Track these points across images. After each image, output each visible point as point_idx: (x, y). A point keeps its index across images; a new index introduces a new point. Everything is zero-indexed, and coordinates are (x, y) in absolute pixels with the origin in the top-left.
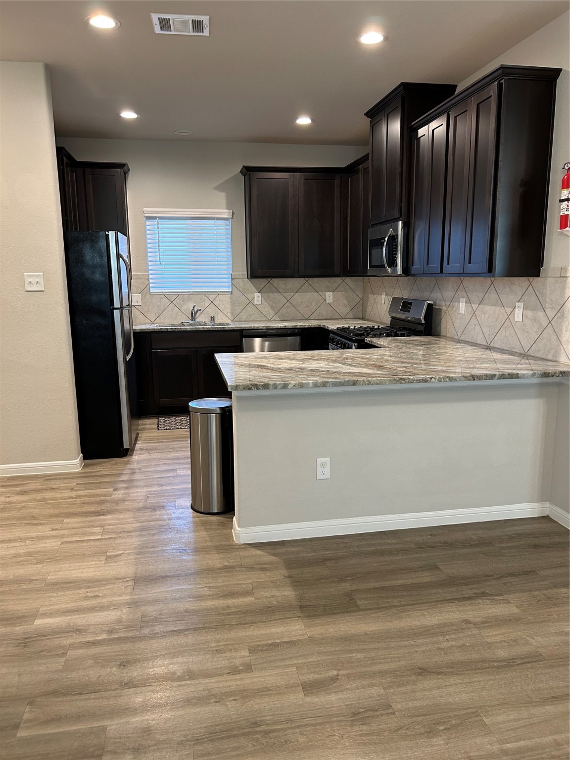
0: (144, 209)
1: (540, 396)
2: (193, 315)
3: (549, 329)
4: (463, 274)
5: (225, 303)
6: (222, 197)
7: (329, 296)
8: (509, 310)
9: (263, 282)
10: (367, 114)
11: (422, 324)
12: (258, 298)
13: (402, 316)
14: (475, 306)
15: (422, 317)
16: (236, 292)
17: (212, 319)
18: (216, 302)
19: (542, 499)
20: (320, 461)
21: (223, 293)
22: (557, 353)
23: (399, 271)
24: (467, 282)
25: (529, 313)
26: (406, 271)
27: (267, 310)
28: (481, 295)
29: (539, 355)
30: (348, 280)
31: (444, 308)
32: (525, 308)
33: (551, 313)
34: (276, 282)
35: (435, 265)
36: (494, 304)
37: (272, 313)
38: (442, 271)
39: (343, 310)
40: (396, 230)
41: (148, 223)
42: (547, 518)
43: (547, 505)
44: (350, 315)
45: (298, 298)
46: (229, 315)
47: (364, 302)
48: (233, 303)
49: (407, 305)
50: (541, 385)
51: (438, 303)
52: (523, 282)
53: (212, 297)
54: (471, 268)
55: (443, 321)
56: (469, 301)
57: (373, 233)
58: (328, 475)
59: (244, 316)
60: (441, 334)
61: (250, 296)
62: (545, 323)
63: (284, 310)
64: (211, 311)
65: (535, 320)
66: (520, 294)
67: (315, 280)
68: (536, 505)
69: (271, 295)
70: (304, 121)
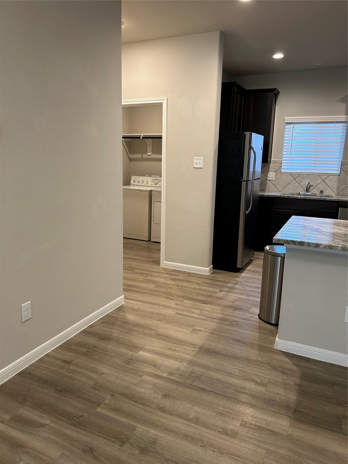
0: (285, 118)
2: (308, 190)
5: (333, 183)
6: (343, 107)
16: (343, 174)
17: (321, 192)
18: (326, 181)
21: (333, 175)
41: (286, 127)
46: (335, 190)
48: (339, 181)
53: (323, 177)
64: (321, 187)
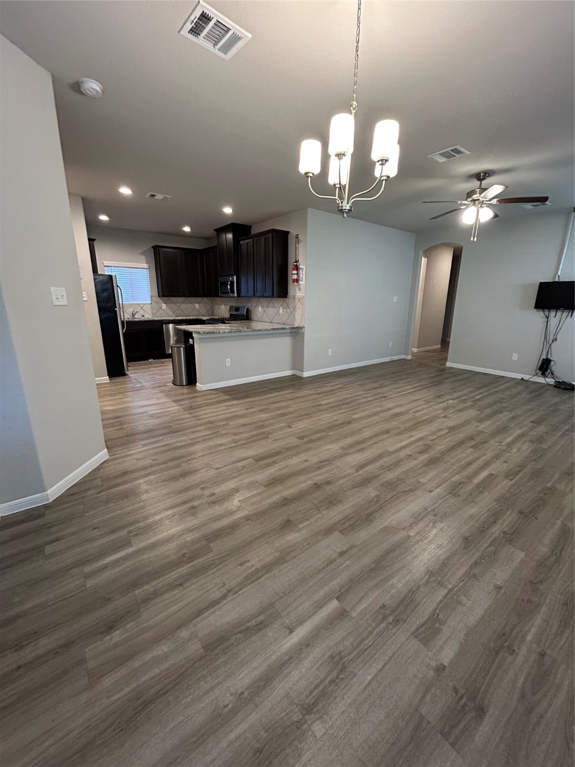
0: (104, 262)
1: (290, 336)
2: (133, 315)
3: (291, 315)
4: (263, 297)
5: (148, 309)
6: (143, 258)
7: (197, 306)
8: (278, 309)
9: (166, 298)
10: (215, 230)
11: (245, 316)
12: (164, 306)
13: (235, 313)
14: (265, 309)
15: (245, 313)
16: (153, 303)
17: (143, 316)
18: (144, 308)
19: (293, 369)
20: (227, 360)
21: (148, 304)
22: (294, 323)
23: (236, 295)
24: (262, 300)
25: (285, 310)
26: (239, 295)
27: (169, 312)
28: (267, 305)
29: (288, 323)
30: (205, 299)
31: (252, 310)
32: (283, 308)
33: (291, 310)
34: (173, 299)
35: (251, 293)
36: (273, 308)
37: (171, 313)
38: (254, 295)
39: (204, 312)
40: (233, 279)
41: (105, 269)
42: (294, 375)
43: (294, 371)
44: (207, 314)
45: (183, 306)
46: (151, 314)
47: (212, 309)
48: (152, 308)
49: (237, 309)
50: (290, 333)
51: (250, 308)
52: (282, 299)
53: (141, 306)
54: (265, 295)
55: (252, 315)
56: (262, 307)
57: (220, 280)
58: (230, 365)
59: (158, 314)
60: (253, 319)
61: (160, 305)
62: (290, 313)
63: (177, 312)
64: (142, 312)
65: (287, 312)
66: (281, 303)
67: (190, 298)
68: (291, 371)
69: (170, 305)
70: (187, 229)
